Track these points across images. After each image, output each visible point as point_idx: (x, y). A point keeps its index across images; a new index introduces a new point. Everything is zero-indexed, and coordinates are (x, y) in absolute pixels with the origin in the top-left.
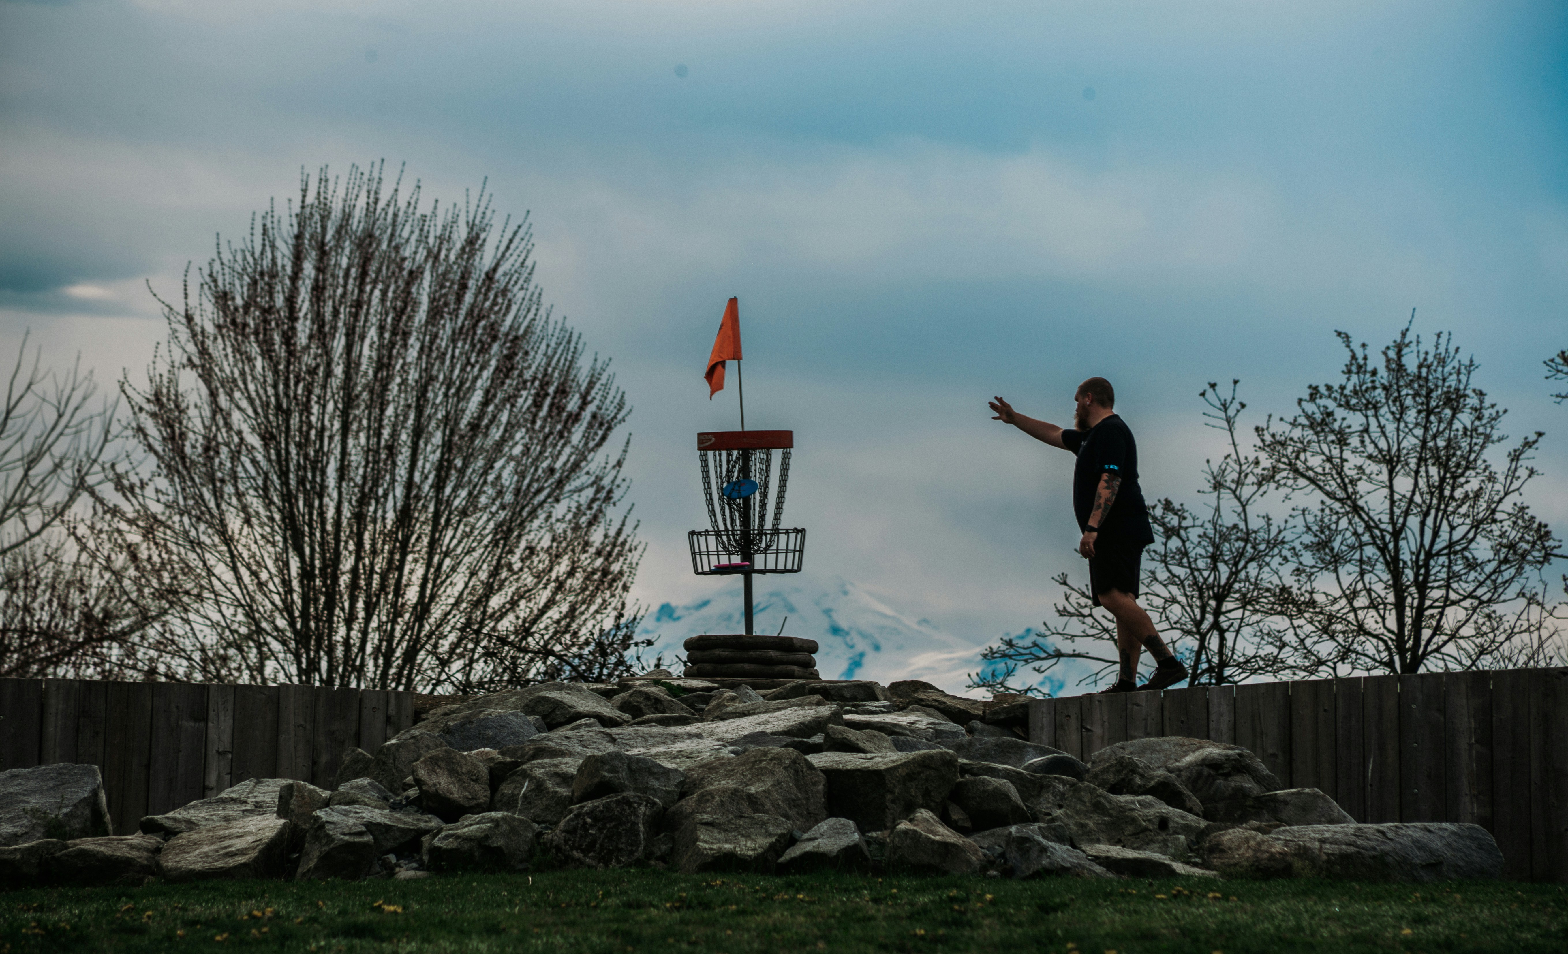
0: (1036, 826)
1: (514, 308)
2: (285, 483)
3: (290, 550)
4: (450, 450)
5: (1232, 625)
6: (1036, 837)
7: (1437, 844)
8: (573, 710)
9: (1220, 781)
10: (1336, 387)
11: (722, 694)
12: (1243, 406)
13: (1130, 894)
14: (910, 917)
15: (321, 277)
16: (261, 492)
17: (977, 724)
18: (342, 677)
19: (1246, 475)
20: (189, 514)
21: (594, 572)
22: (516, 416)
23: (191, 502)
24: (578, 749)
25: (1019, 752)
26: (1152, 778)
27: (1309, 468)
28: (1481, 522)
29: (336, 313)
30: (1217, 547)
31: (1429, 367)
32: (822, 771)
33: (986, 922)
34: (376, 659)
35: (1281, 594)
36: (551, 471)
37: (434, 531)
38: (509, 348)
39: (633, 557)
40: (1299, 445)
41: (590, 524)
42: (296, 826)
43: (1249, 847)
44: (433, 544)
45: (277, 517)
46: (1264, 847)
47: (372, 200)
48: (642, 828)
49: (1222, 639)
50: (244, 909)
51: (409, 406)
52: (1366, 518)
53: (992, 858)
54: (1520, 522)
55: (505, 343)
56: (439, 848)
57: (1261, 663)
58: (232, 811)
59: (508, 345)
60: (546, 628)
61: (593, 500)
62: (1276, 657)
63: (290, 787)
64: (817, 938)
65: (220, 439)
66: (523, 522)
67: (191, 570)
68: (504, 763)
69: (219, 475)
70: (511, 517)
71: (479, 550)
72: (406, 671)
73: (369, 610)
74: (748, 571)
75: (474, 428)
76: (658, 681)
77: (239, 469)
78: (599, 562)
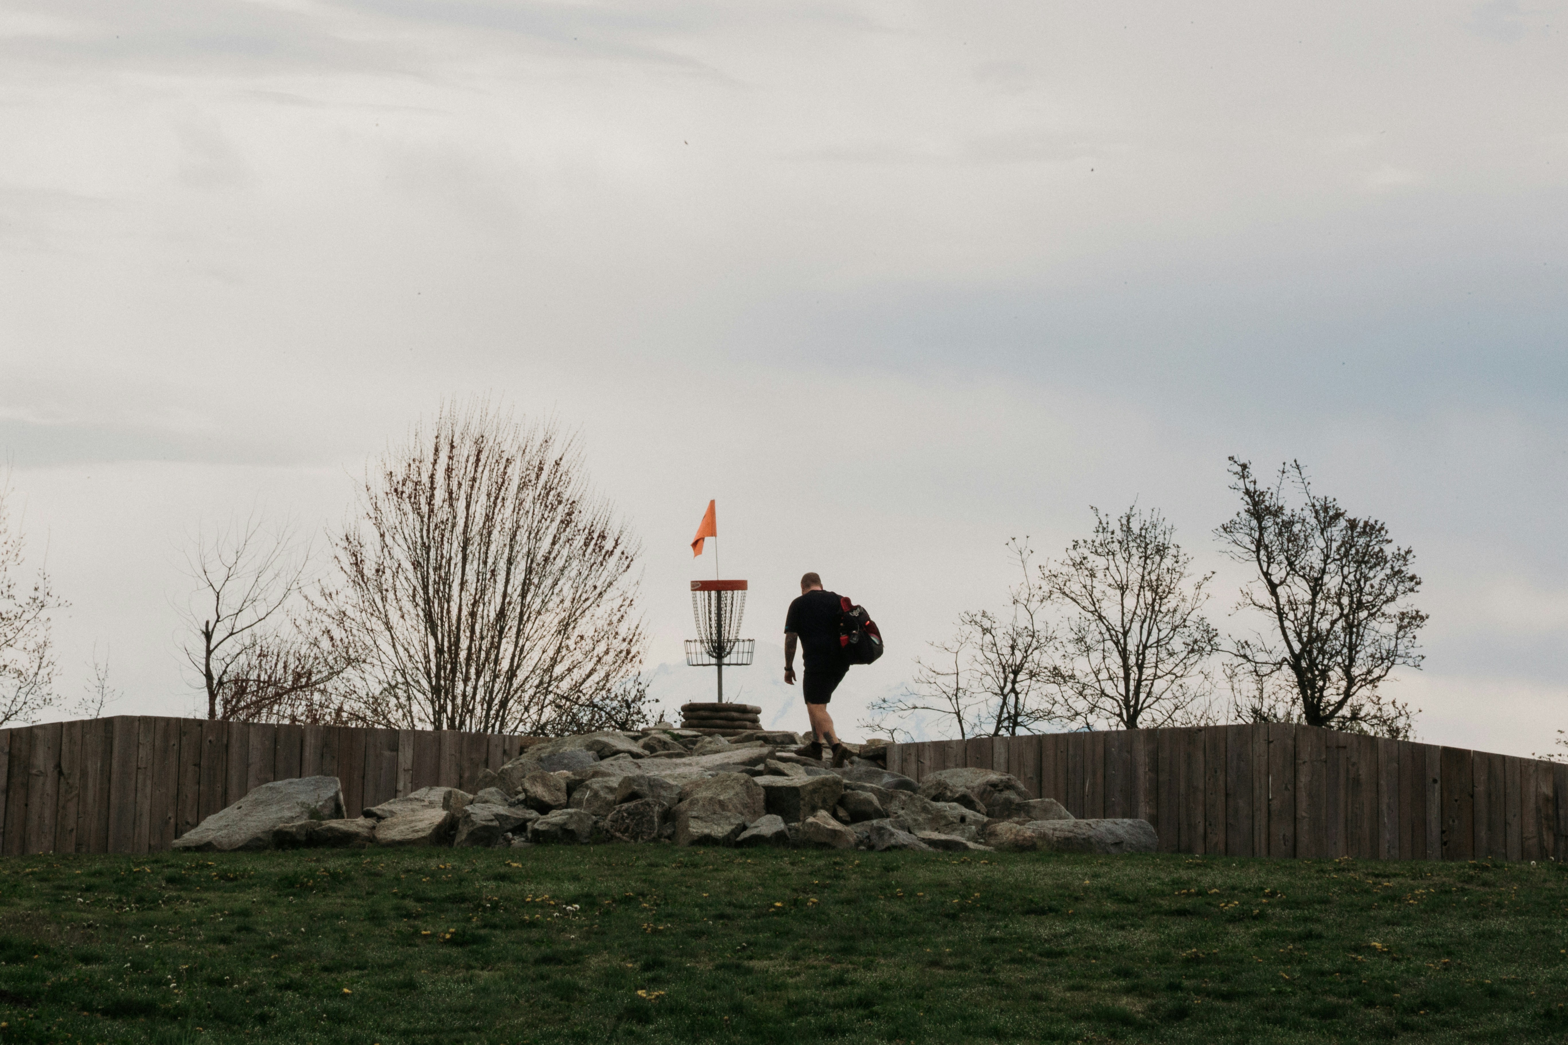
0: (888, 820)
1: (572, 483)
2: (426, 592)
3: (429, 635)
4: (530, 573)
5: (1023, 690)
6: (888, 827)
7: (1120, 832)
8: (615, 748)
9: (996, 795)
10: (1089, 541)
11: (703, 739)
12: (1032, 552)
13: (938, 861)
14: (811, 873)
15: (450, 463)
16: (411, 599)
17: (856, 759)
18: (461, 716)
19: (1033, 596)
20: (366, 611)
21: (621, 652)
22: (573, 552)
23: (367, 604)
24: (618, 771)
25: (879, 776)
26: (957, 792)
27: (1072, 592)
28: (1177, 627)
29: (460, 484)
30: (1014, 640)
31: (1146, 529)
32: (763, 787)
33: (854, 876)
34: (482, 705)
35: (1054, 671)
36: (595, 587)
37: (519, 625)
38: (569, 509)
39: (646, 643)
40: (1066, 577)
41: (619, 621)
42: (453, 815)
43: (1012, 833)
44: (519, 633)
45: (421, 614)
46: (1021, 833)
47: (484, 412)
48: (656, 820)
49: (1017, 698)
50: (433, 864)
51: (505, 545)
52: (1107, 624)
53: (862, 839)
54: (1201, 627)
55: (566, 505)
56: (537, 830)
57: (1041, 714)
58: (416, 805)
59: (569, 506)
60: (590, 687)
61: (621, 606)
62: (1050, 711)
63: (450, 792)
64: (758, 885)
65: (385, 564)
66: (576, 619)
67: (367, 647)
68: (575, 780)
69: (385, 587)
70: (569, 616)
71: (548, 637)
72: (501, 714)
73: (478, 674)
74: (720, 665)
75: (546, 559)
76: (665, 732)
77: (398, 583)
78: (625, 646)
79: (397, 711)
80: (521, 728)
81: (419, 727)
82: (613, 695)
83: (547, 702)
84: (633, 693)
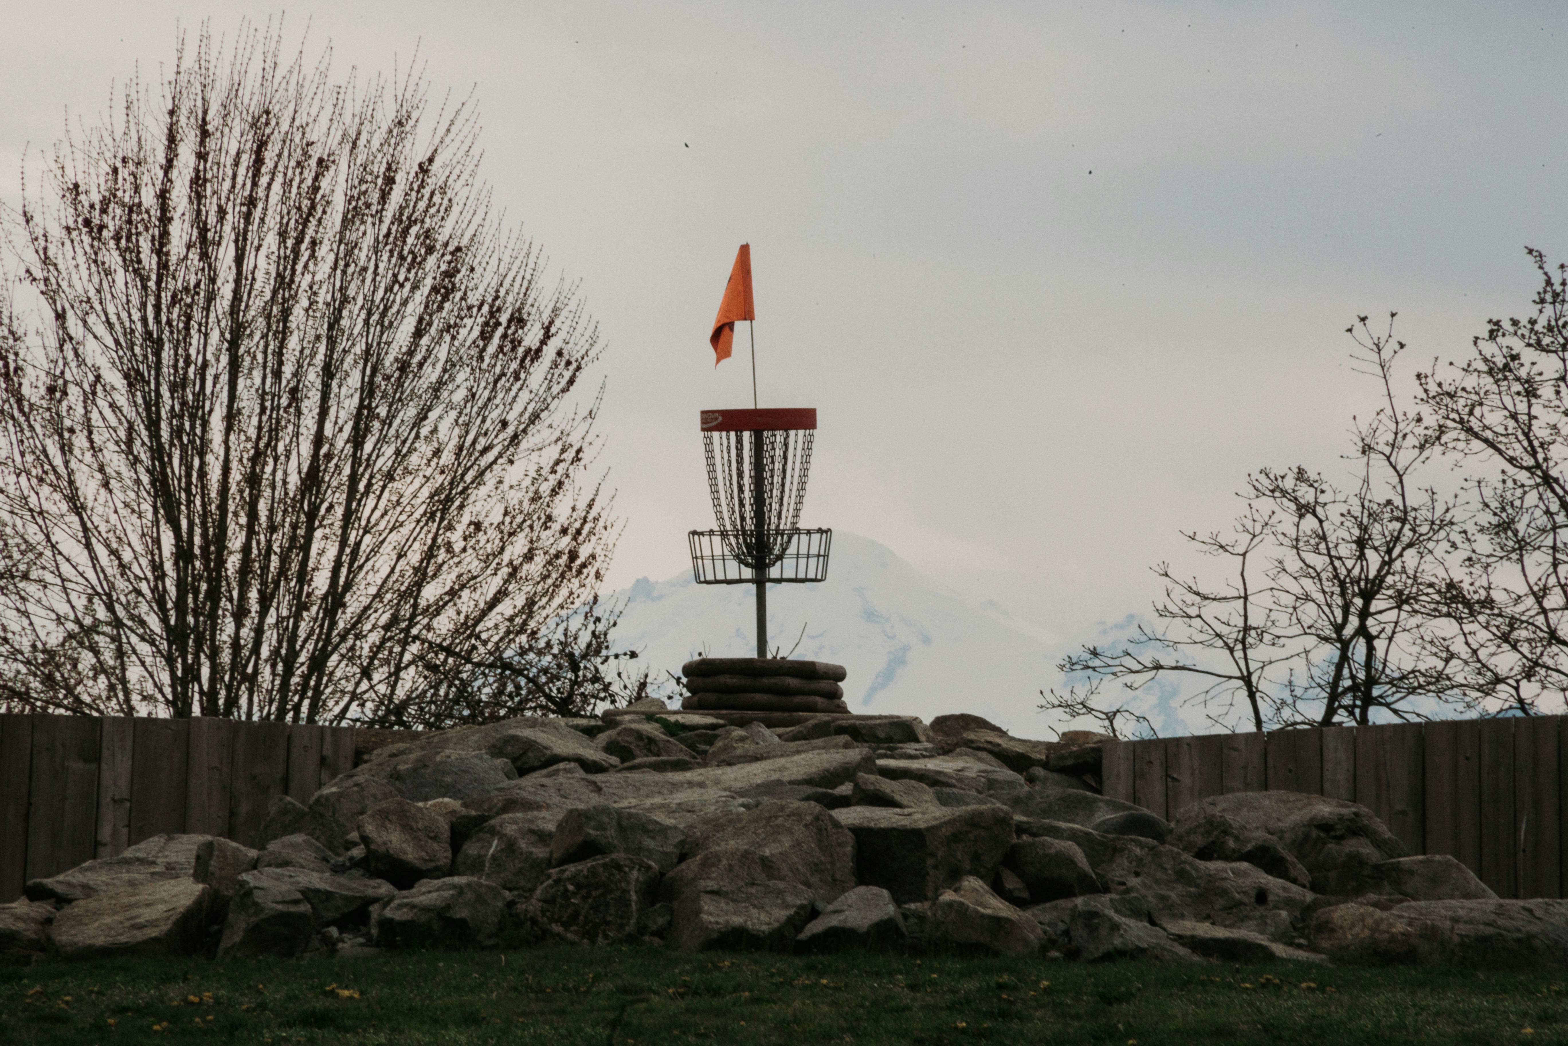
0: (1106, 898)
1: (455, 210)
2: (154, 433)
3: (162, 522)
4: (371, 394)
5: (1383, 630)
6: (1106, 912)
8: (548, 752)
9: (1332, 846)
10: (1524, 321)
11: (728, 733)
12: (1402, 346)
13: (1212, 982)
14: (951, 1008)
15: (201, 167)
16: (123, 447)
17: (1039, 772)
18: (229, 688)
19: (1405, 436)
20: (28, 473)
21: (558, 556)
22: (457, 352)
23: (29, 458)
24: (557, 799)
25: (1088, 806)
26: (1248, 841)
27: (1486, 427)
29: (222, 213)
30: (1364, 529)
32: (850, 829)
33: (1039, 1013)
34: (274, 666)
35: (1448, 590)
36: (504, 424)
37: (349, 501)
38: (449, 263)
39: (609, 537)
40: (1475, 397)
41: (554, 492)
42: (216, 892)
43: (1364, 926)
44: (349, 517)
45: (145, 479)
46: (1384, 927)
47: (269, 64)
48: (634, 896)
49: (1371, 648)
50: (174, 994)
51: (318, 338)
52: (1561, 493)
53: (1054, 937)
55: (443, 255)
56: (391, 921)
57: (1422, 679)
58: (138, 874)
59: (448, 257)
60: (496, 626)
61: (558, 462)
62: (1440, 673)
63: (210, 846)
64: (844, 1031)
65: (68, 376)
66: (466, 489)
67: (31, 548)
68: (468, 818)
69: (67, 423)
70: (451, 483)
71: (409, 527)
72: (312, 683)
73: (265, 602)
74: (760, 582)
75: (403, 367)
76: (650, 717)
77: (95, 416)
78: (565, 542)
79: (95, 678)
80: (354, 711)
81: (142, 710)
82: (542, 644)
83: (407, 657)
84: (585, 638)
